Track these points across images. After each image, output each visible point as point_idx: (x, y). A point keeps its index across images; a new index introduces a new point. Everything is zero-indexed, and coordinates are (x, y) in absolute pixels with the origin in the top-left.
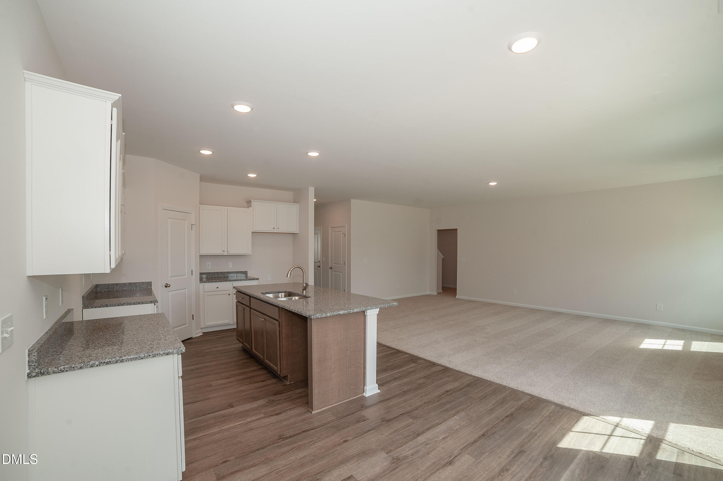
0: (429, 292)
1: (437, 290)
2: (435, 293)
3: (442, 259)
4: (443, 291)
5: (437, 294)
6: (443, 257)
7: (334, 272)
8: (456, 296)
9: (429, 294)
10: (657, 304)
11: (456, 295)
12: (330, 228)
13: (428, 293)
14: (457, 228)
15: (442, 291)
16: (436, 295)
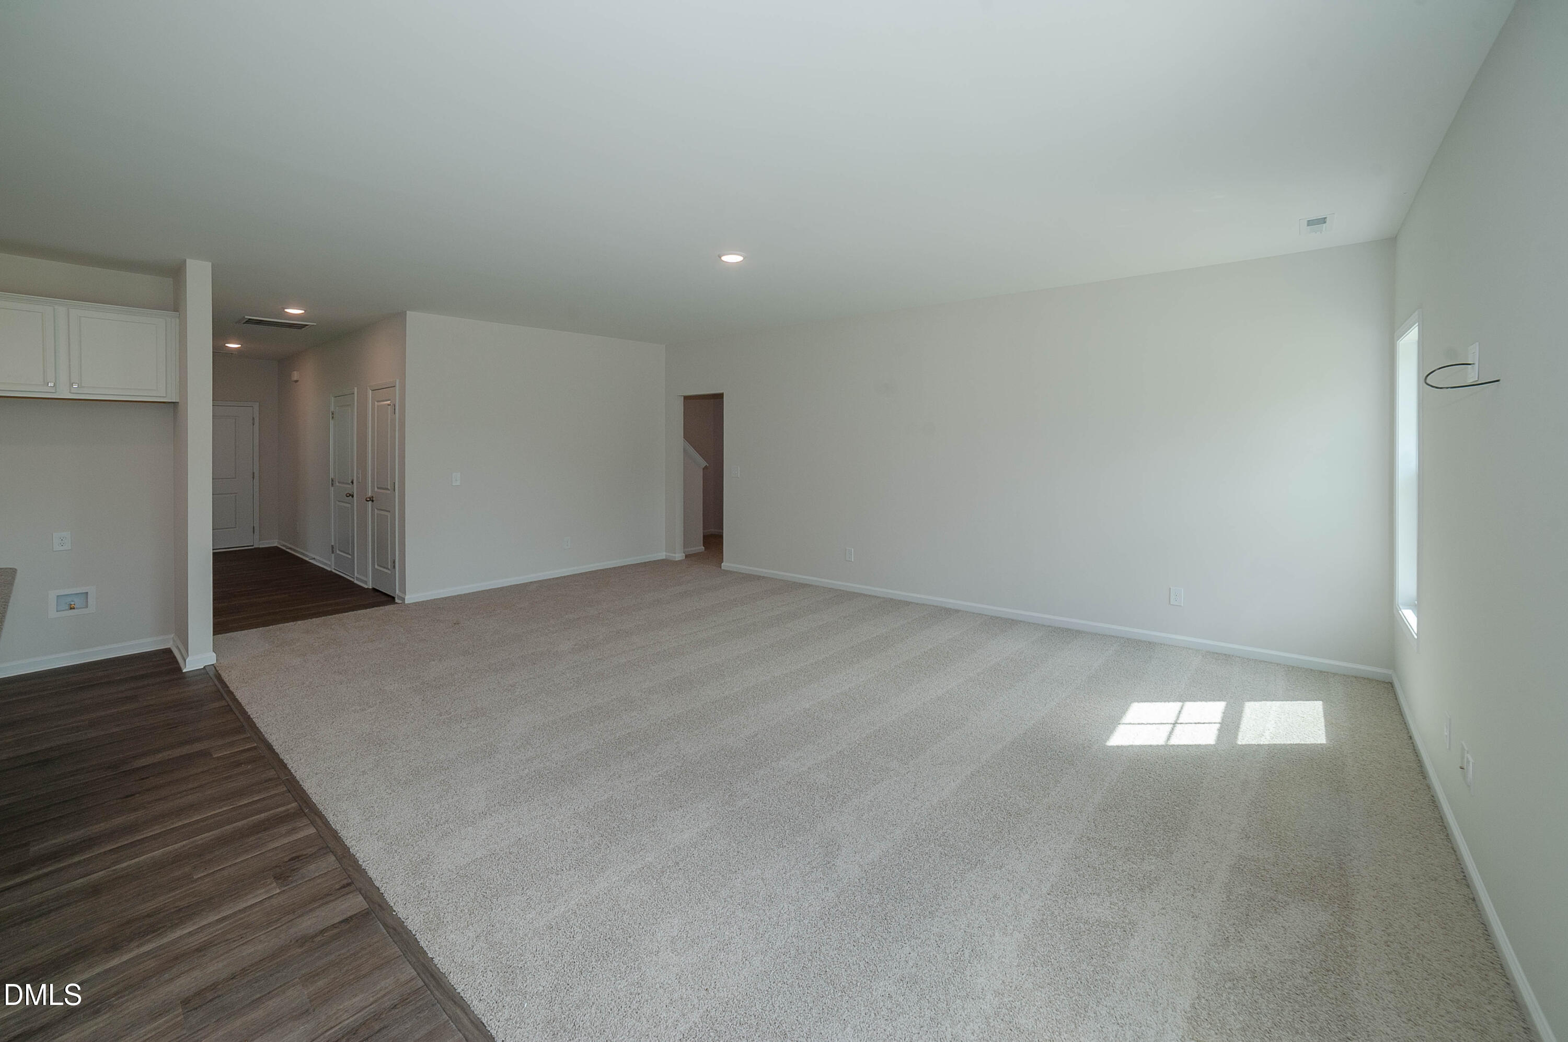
0: (664, 553)
1: (684, 548)
2: (679, 556)
3: (704, 469)
4: (705, 549)
5: (684, 558)
6: (704, 464)
7: (378, 509)
8: (722, 564)
9: (664, 558)
10: (1170, 589)
11: (723, 562)
12: (370, 391)
13: (662, 555)
14: (721, 392)
15: (703, 548)
16: (682, 560)
